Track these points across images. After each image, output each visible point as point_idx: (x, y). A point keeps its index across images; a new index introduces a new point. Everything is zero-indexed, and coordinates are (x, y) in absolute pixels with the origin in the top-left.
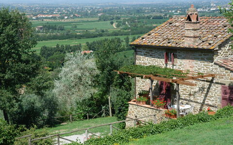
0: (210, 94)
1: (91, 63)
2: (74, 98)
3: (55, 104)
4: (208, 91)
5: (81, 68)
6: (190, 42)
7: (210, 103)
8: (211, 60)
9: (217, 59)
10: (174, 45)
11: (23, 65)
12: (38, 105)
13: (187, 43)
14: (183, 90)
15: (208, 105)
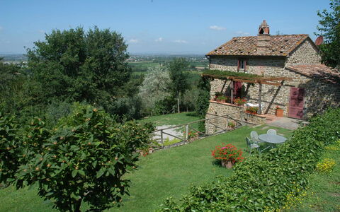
0: (279, 94)
1: (166, 75)
2: (154, 99)
3: (140, 103)
4: (277, 92)
5: (159, 78)
6: (262, 51)
7: (279, 102)
8: (282, 66)
9: (287, 65)
10: (247, 54)
11: (118, 73)
12: (127, 104)
13: (260, 52)
14: (253, 91)
15: (276, 104)
